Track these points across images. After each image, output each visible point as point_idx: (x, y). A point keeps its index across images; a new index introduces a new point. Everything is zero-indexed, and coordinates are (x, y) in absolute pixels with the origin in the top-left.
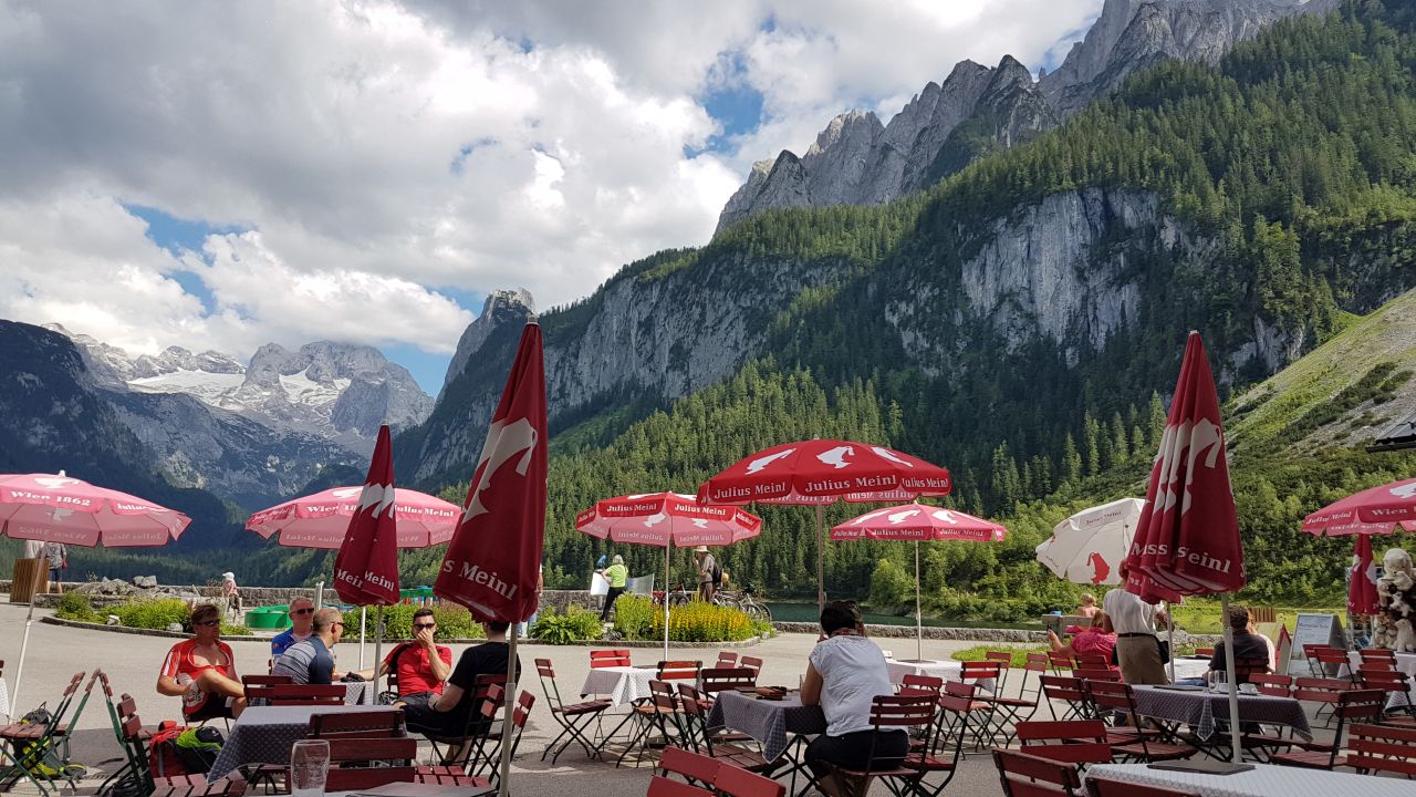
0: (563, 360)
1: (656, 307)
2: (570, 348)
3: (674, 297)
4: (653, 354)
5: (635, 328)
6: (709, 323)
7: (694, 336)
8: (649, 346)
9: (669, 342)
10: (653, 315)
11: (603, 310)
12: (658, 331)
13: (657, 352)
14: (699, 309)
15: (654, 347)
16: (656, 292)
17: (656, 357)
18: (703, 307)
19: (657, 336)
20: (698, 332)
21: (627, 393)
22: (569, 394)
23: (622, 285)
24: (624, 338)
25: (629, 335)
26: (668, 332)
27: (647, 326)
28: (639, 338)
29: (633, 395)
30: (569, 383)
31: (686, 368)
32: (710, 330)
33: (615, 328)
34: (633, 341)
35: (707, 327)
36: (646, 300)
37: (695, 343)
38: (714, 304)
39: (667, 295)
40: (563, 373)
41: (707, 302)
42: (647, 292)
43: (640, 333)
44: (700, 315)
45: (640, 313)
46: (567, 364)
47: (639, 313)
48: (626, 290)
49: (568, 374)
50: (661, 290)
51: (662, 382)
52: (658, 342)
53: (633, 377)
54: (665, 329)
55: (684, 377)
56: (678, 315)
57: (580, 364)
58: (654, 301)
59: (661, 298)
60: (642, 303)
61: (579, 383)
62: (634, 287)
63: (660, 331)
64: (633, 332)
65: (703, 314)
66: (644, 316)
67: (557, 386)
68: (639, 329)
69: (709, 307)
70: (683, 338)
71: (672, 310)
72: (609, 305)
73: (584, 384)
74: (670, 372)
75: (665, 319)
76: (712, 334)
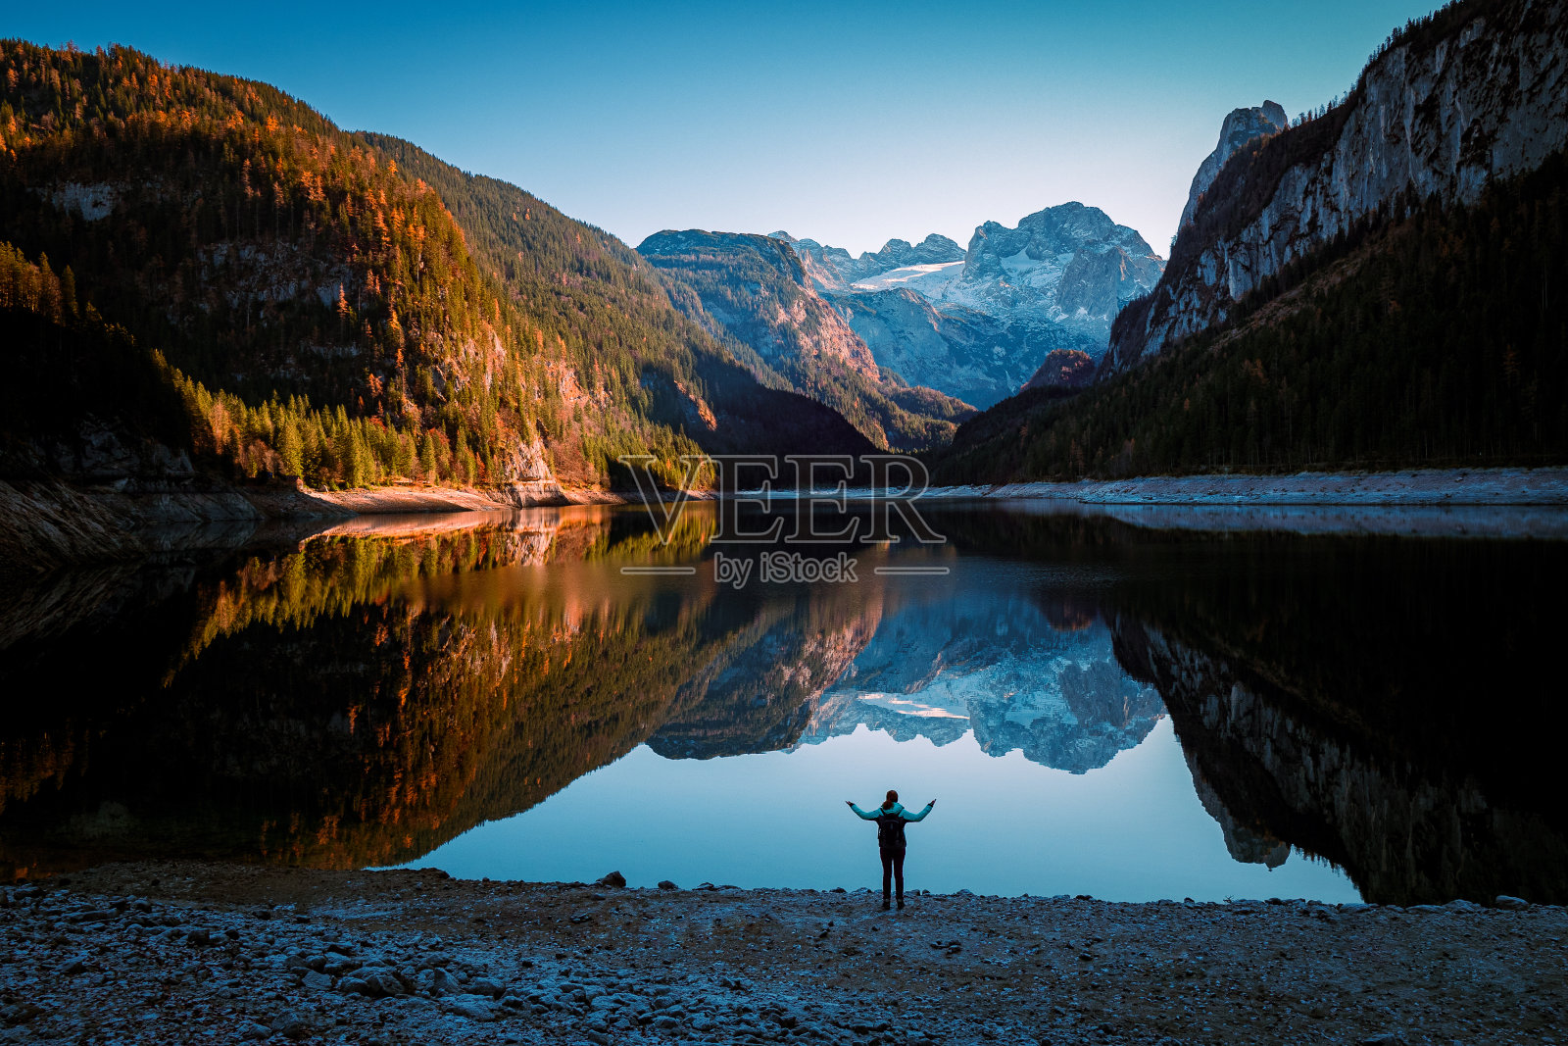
0: (1313, 181)
1: (1442, 78)
2: (1323, 165)
3: (1467, 60)
4: (1438, 149)
5: (1411, 116)
6: (1524, 85)
7: (1500, 109)
8: (1432, 137)
9: (1463, 124)
10: (1437, 92)
11: (1364, 101)
12: (1445, 113)
13: (1443, 145)
14: (1508, 69)
15: (1439, 137)
16: (1440, 58)
17: (1443, 153)
18: (1514, 64)
19: (1443, 121)
20: (1507, 102)
21: (1400, 210)
22: (1322, 227)
23: (1392, 58)
24: (1395, 138)
25: (1403, 128)
26: (1459, 113)
27: (1428, 111)
28: (1416, 129)
29: (1408, 211)
30: (1321, 211)
31: (1488, 161)
32: (1525, 97)
33: (1382, 124)
34: (1408, 134)
35: (1521, 92)
36: (1426, 71)
37: (1502, 119)
38: (1532, 54)
39: (1458, 60)
40: (1314, 199)
41: (1521, 54)
42: (1428, 61)
43: (1418, 121)
44: (1510, 76)
45: (1417, 94)
46: (1319, 186)
47: (1415, 96)
48: (1398, 66)
49: (1320, 199)
50: (1448, 53)
51: (1453, 185)
52: (1444, 130)
53: (1410, 186)
54: (1455, 109)
55: (1485, 173)
56: (1473, 85)
57: (1334, 182)
58: (1438, 71)
59: (1447, 66)
60: (1420, 79)
61: (1335, 209)
62: (1408, 57)
63: (1450, 112)
64: (1407, 123)
65: (1514, 77)
66: (1423, 98)
67: (1307, 217)
68: (1416, 117)
69: (1523, 59)
70: (1482, 117)
71: (1465, 79)
72: (1373, 92)
73: (1342, 208)
74: (1463, 172)
75: (1455, 93)
76: (1529, 101)
